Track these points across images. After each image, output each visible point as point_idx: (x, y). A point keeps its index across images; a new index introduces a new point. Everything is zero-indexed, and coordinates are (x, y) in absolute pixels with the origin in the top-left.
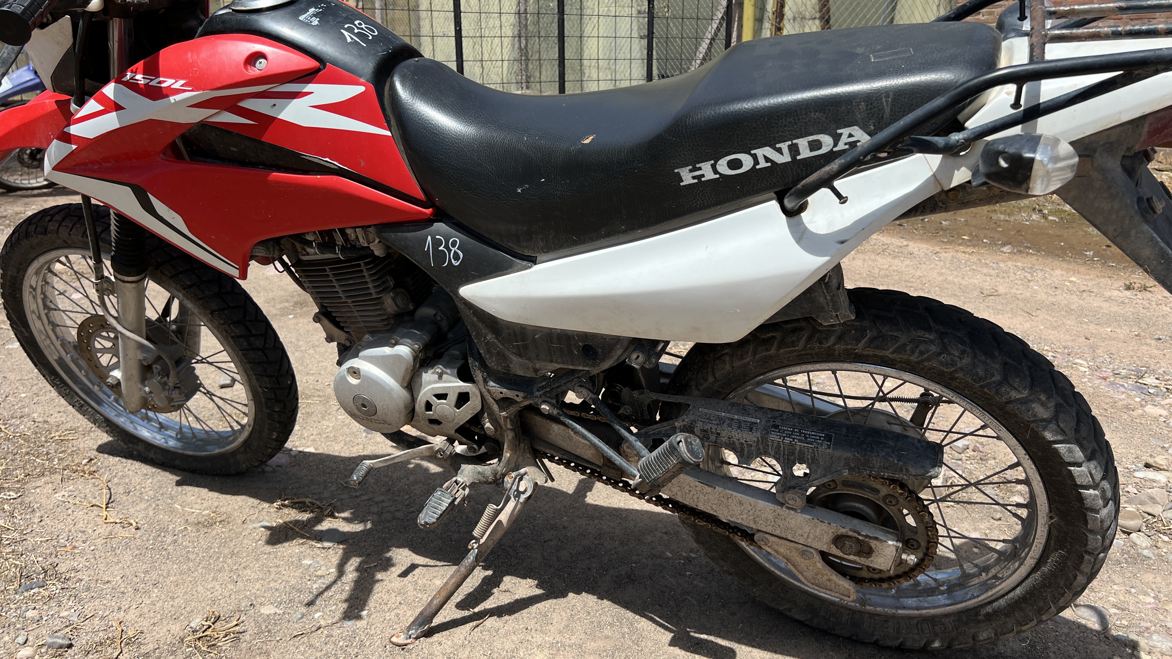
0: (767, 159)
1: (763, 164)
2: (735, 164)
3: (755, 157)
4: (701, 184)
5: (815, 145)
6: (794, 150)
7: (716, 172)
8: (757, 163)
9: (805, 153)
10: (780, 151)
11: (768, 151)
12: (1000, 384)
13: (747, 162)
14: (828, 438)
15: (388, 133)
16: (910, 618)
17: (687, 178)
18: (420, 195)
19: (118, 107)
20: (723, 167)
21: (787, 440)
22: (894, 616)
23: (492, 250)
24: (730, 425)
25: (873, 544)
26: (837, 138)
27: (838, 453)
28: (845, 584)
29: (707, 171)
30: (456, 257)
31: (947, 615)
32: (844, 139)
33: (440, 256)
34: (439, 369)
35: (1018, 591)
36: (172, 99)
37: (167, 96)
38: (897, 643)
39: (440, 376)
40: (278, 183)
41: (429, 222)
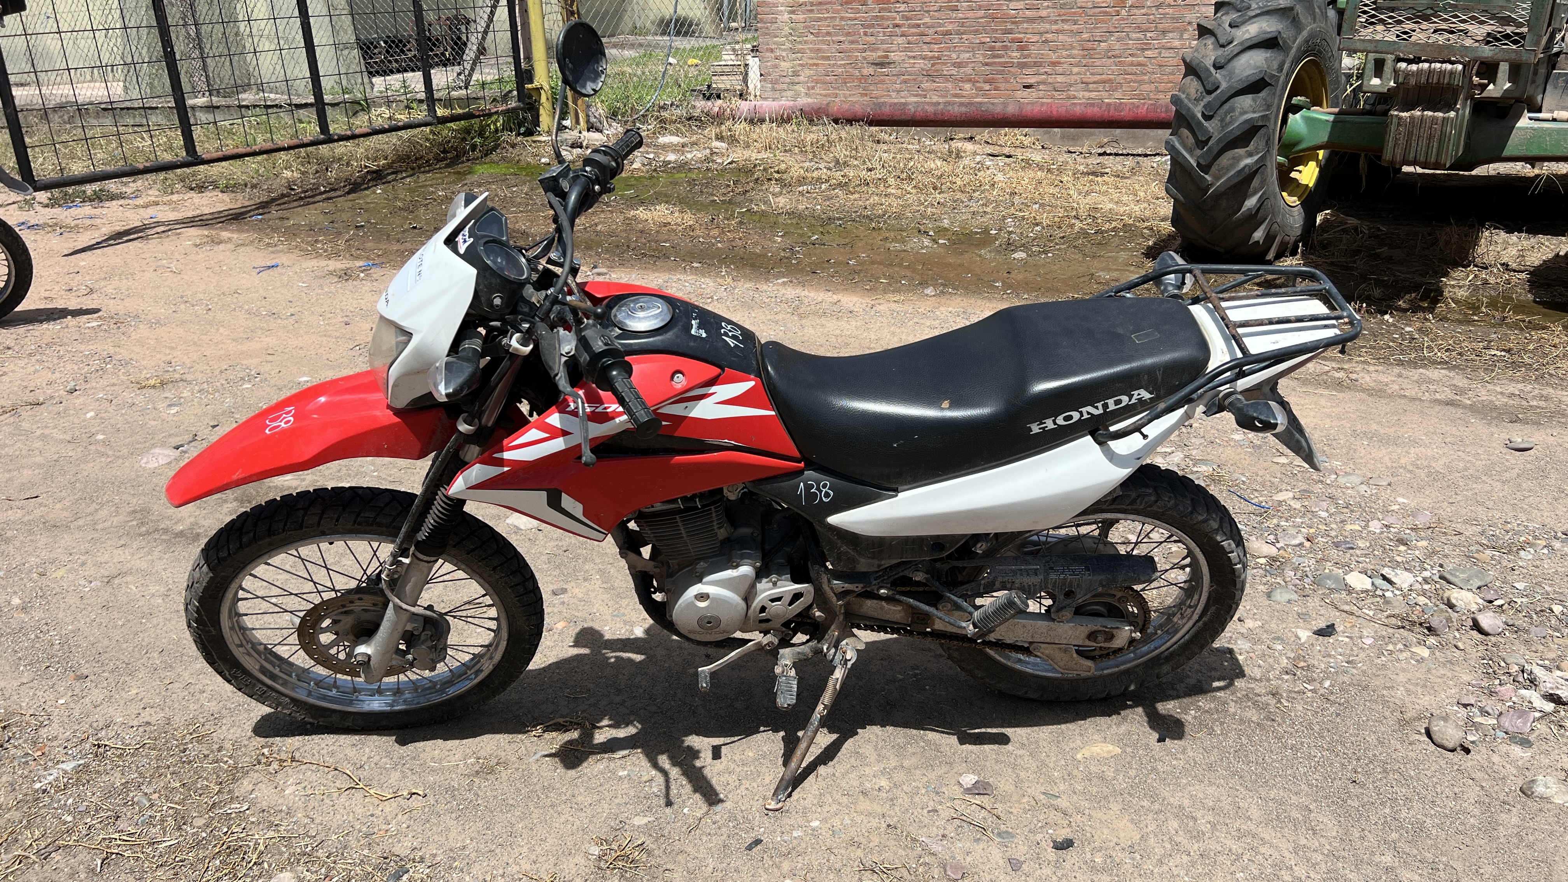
0: (1088, 413)
1: (1086, 416)
2: (1067, 419)
3: (1081, 413)
4: (1045, 432)
5: (1118, 402)
6: (1105, 406)
7: (1055, 423)
8: (1082, 415)
9: (1112, 407)
10: (1097, 408)
11: (1090, 409)
12: (1191, 513)
13: (1076, 415)
14: (1087, 569)
15: (773, 413)
16: (1111, 675)
17: (1035, 429)
18: (797, 454)
19: (564, 433)
20: (1060, 421)
21: (1062, 576)
22: (1101, 676)
23: (859, 487)
24: (1021, 575)
25: (1115, 632)
26: (1131, 397)
27: (1095, 578)
28: (1089, 663)
29: (1049, 424)
30: (827, 495)
31: (1137, 666)
32: (1135, 397)
33: (811, 497)
34: (774, 577)
35: (1187, 637)
36: (617, 420)
37: (613, 418)
38: (1104, 695)
39: (775, 584)
40: (680, 465)
41: (801, 472)
